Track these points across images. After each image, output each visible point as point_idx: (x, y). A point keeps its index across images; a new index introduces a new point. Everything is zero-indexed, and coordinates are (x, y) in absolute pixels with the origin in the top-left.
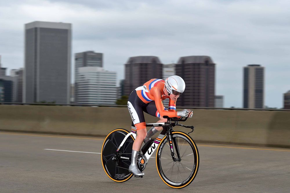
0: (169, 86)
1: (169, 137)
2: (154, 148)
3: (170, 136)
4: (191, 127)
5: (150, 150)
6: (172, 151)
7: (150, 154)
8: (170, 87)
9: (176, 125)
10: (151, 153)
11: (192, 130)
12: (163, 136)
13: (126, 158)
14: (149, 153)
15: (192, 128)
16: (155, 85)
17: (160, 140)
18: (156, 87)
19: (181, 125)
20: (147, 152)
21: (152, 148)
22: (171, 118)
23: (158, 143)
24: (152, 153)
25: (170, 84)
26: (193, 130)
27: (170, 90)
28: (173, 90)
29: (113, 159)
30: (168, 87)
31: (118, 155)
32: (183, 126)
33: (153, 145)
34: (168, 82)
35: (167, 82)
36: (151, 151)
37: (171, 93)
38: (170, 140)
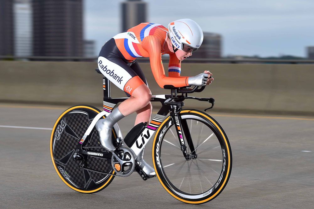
0: (177, 36)
1: (174, 119)
2: (147, 138)
3: (176, 118)
4: (209, 99)
5: (139, 140)
6: (183, 143)
7: (140, 147)
8: (179, 38)
9: (186, 98)
10: (141, 145)
11: (211, 104)
12: (163, 116)
13: (98, 154)
14: (139, 145)
15: (211, 101)
16: (152, 33)
17: (158, 123)
18: (152, 36)
19: (192, 98)
20: (135, 143)
21: (144, 138)
22: (177, 88)
23: (154, 129)
24: (144, 146)
25: (178, 34)
26: (213, 105)
27: (178, 43)
28: (183, 44)
29: (75, 156)
30: (174, 38)
31: (83, 149)
32: (196, 99)
33: (145, 132)
34: (174, 30)
35: (172, 29)
36: (142, 142)
37: (180, 48)
38: (177, 124)
